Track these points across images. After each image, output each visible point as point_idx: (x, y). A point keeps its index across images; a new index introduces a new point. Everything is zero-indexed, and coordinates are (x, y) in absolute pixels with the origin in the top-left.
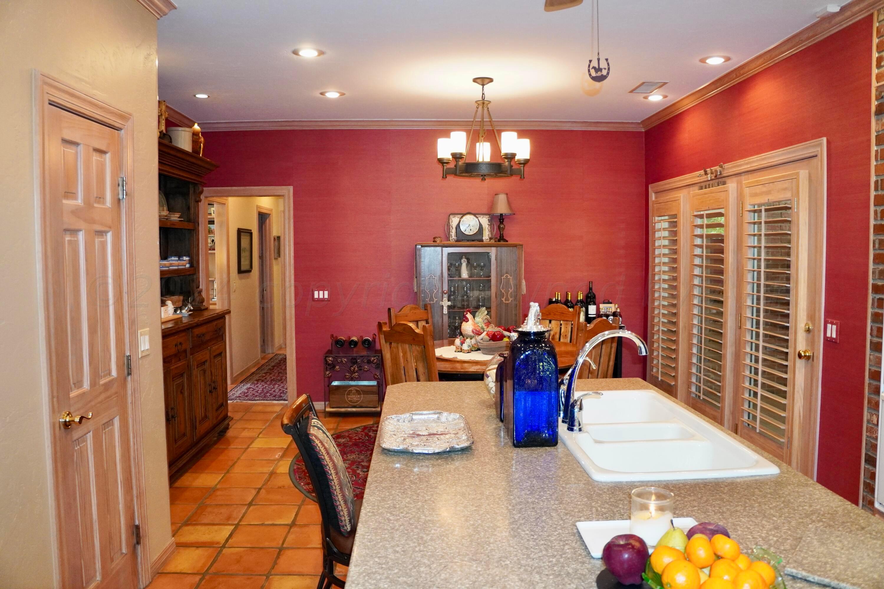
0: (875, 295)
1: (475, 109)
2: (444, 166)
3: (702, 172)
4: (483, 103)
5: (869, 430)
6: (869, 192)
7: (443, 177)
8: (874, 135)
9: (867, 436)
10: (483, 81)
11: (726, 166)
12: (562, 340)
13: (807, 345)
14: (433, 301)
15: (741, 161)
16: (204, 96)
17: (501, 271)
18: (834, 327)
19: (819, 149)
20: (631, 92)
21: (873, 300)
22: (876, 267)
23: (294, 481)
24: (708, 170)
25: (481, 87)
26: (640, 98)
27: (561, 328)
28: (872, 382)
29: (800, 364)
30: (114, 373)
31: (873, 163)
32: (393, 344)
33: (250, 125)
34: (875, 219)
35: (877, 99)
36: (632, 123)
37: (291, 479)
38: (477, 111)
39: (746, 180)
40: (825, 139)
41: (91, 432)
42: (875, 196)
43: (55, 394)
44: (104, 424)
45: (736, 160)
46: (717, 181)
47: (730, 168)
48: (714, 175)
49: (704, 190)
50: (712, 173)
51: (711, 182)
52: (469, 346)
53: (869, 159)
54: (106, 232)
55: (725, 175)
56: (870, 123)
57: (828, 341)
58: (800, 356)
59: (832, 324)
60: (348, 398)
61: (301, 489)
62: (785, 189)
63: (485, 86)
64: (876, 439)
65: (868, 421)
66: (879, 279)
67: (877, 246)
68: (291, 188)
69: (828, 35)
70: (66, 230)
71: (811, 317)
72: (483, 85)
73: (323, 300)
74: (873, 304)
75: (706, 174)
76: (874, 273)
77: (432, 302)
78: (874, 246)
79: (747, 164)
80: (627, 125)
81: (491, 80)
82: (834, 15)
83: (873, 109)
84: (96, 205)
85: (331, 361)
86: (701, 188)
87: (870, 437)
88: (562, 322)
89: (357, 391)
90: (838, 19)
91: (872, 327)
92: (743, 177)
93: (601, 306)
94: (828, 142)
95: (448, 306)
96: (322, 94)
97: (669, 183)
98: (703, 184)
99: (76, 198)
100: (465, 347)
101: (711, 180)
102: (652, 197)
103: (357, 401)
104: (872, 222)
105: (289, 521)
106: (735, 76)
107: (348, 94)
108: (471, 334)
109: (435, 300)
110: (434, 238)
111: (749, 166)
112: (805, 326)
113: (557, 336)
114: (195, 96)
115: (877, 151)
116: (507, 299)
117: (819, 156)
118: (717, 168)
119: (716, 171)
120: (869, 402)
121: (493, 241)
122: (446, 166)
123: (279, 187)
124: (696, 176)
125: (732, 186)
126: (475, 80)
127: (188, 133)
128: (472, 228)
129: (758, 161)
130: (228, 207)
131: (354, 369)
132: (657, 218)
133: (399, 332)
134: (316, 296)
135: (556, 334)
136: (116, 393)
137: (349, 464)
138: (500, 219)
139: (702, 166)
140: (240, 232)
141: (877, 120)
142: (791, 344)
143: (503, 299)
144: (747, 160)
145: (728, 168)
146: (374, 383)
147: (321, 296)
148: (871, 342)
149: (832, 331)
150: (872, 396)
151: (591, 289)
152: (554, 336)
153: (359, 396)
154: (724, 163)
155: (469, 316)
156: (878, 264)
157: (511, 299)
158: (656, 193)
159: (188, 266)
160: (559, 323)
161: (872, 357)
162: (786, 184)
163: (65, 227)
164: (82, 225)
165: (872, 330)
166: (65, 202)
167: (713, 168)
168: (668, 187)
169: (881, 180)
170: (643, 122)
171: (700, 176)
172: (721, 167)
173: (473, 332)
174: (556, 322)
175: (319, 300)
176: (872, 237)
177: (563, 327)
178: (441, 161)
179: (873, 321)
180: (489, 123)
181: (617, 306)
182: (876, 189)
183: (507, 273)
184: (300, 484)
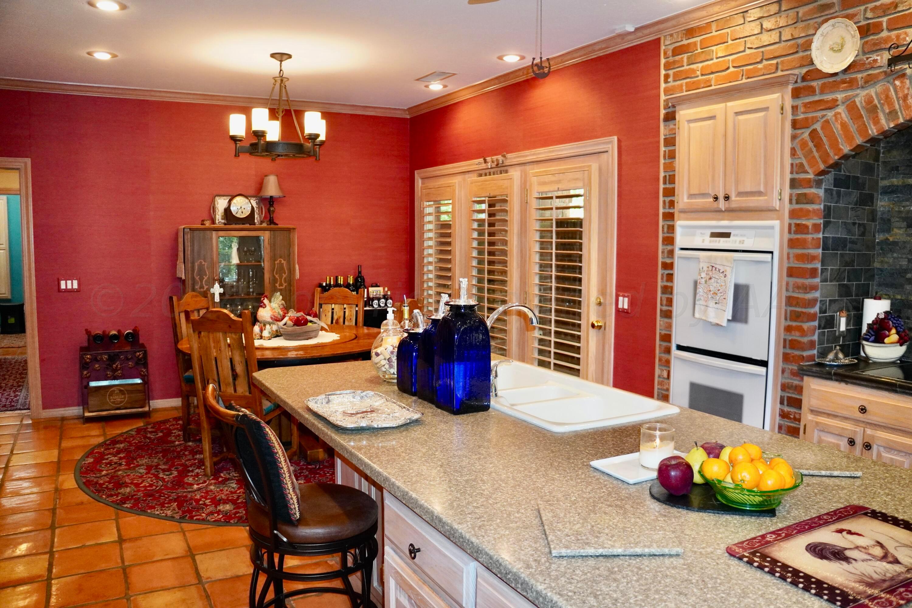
0: (664, 271)
1: (273, 86)
2: (236, 144)
3: (481, 160)
4: (282, 79)
5: (660, 383)
6: (659, 185)
7: (235, 156)
8: (662, 137)
9: (658, 389)
10: (281, 57)
11: (509, 156)
12: (346, 323)
13: (598, 316)
14: (204, 288)
15: (527, 152)
17: (275, 255)
18: (626, 300)
19: (610, 146)
20: (418, 80)
21: (662, 275)
22: (665, 247)
23: (92, 495)
24: (489, 159)
25: (279, 62)
26: (421, 86)
27: (345, 312)
28: (662, 343)
29: (593, 333)
31: (662, 161)
32: (202, 333)
34: (664, 208)
35: (665, 109)
36: (399, 109)
37: (87, 494)
38: (274, 88)
39: (533, 170)
40: (615, 138)
42: (664, 189)
45: (519, 151)
46: (499, 169)
47: (512, 158)
48: (495, 163)
49: (483, 178)
50: (493, 162)
51: (492, 170)
52: (270, 333)
53: (659, 157)
55: (507, 164)
56: (659, 127)
57: (619, 312)
58: (593, 326)
59: (624, 296)
60: (110, 399)
61: (106, 502)
62: (577, 179)
63: (283, 63)
64: (668, 390)
65: (659, 376)
66: (668, 257)
67: (665, 230)
68: (28, 161)
69: (619, 49)
71: (603, 292)
72: (281, 61)
73: (72, 291)
74: (662, 279)
75: (485, 162)
76: (663, 252)
77: (202, 290)
78: (663, 230)
79: (534, 154)
80: (394, 111)
81: (290, 56)
82: (630, 33)
83: (662, 117)
85: (89, 359)
86: (480, 175)
87: (661, 389)
88: (345, 306)
89: (120, 391)
90: (630, 37)
91: (661, 298)
92: (528, 167)
93: (371, 289)
94: (619, 141)
95: (220, 294)
96: (89, 54)
97: (441, 170)
98: (483, 172)
100: (266, 334)
101: (491, 168)
102: (418, 182)
103: (121, 402)
104: (661, 210)
105: (114, 537)
106: (521, 74)
107: (120, 56)
108: (269, 320)
109: (206, 287)
110: (203, 221)
111: (535, 157)
112: (597, 299)
113: (341, 320)
115: (665, 151)
116: (281, 285)
117: (610, 152)
118: (500, 158)
119: (497, 160)
120: (660, 360)
121: (264, 225)
122: (239, 144)
123: (14, 159)
124: (476, 164)
125: (515, 174)
126: (273, 55)
128: (243, 211)
129: (545, 152)
131: (117, 366)
132: (425, 203)
133: (212, 320)
134: (63, 286)
135: (340, 317)
137: (146, 469)
138: (270, 202)
139: (482, 154)
141: (665, 126)
142: (583, 316)
143: (277, 285)
144: (533, 151)
145: (510, 158)
146: (138, 381)
147: (69, 287)
148: (661, 310)
149: (624, 303)
150: (663, 355)
151: (360, 272)
152: (337, 320)
153: (123, 396)
154: (507, 153)
155: (266, 301)
156: (667, 245)
157: (285, 285)
158: (422, 179)
160: (342, 306)
161: (662, 323)
162: (579, 175)
165: (661, 300)
167: (495, 158)
168: (438, 173)
169: (669, 176)
170: (410, 109)
171: (480, 163)
172: (504, 156)
173: (272, 318)
175: (67, 291)
176: (661, 223)
177: (347, 311)
178: (234, 139)
179: (663, 293)
180: (286, 103)
181: (386, 289)
182: (665, 183)
183: (281, 257)
184: (101, 497)
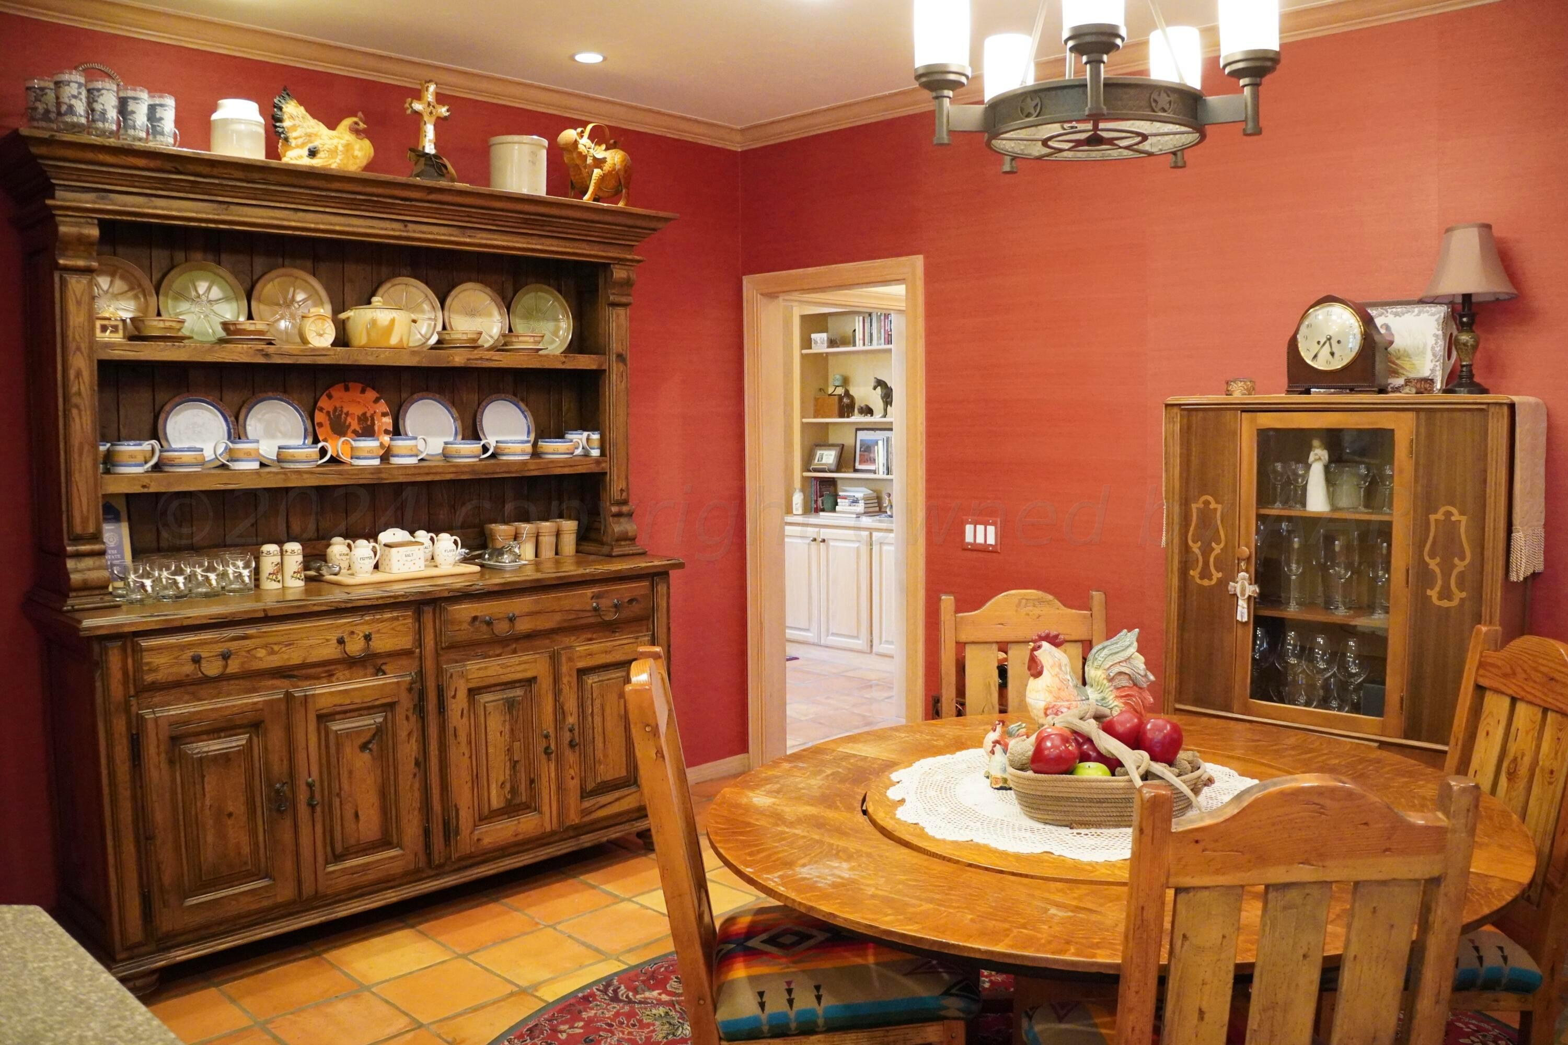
14: (1210, 579)
68: (919, 261)
73: (984, 548)
77: (1205, 583)
95: (1252, 598)
109: (1216, 575)
116: (1446, 594)
127: (529, 148)
128: (1336, 348)
134: (969, 538)
138: (1461, 316)
143: (1433, 594)
147: (980, 540)
157: (1459, 595)
160: (1536, 713)
174: (1531, 708)
175: (976, 548)
177: (1547, 735)
183: (1450, 502)
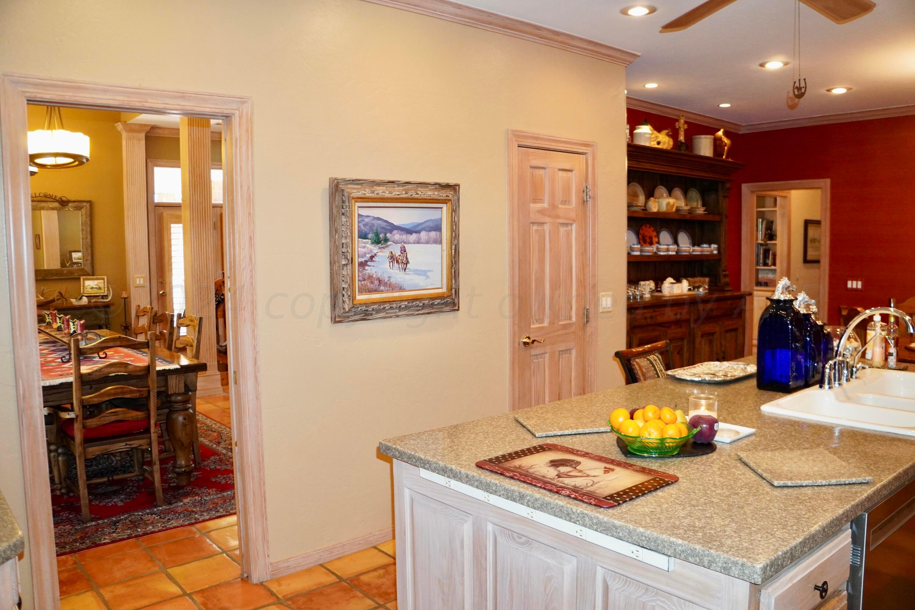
16: (727, 105)
30: (574, 319)
33: (788, 123)
41: (548, 354)
43: (517, 322)
44: (560, 351)
54: (571, 224)
68: (828, 181)
70: (533, 223)
73: (856, 290)
84: (560, 206)
96: (828, 91)
99: (543, 203)
114: (719, 106)
123: (816, 180)
127: (708, 139)
130: (790, 200)
134: (849, 286)
136: (574, 332)
140: (807, 223)
147: (854, 286)
159: (715, 252)
163: (532, 221)
164: (547, 220)
166: (532, 205)
175: (852, 290)
